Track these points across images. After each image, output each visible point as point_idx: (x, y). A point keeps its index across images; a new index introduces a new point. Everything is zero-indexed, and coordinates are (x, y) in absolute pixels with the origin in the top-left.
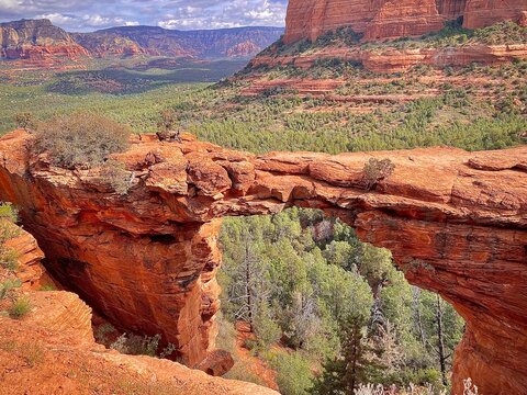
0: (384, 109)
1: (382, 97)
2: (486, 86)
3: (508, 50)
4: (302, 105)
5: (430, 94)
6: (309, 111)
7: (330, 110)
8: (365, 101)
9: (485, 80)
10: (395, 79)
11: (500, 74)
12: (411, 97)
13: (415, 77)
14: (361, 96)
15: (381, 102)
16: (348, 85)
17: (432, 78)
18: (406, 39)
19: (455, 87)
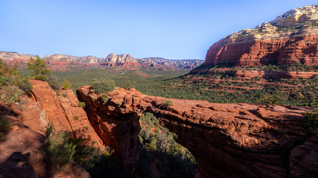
0: (240, 92)
1: (239, 87)
2: (286, 87)
3: (297, 74)
4: (208, 87)
5: (260, 88)
6: (210, 90)
7: (218, 90)
8: (233, 88)
9: (286, 85)
10: (246, 81)
11: (293, 83)
12: (252, 89)
13: (254, 81)
14: (231, 86)
15: (239, 89)
16: (226, 82)
17: (262, 82)
18: (252, 67)
19: (272, 87)
